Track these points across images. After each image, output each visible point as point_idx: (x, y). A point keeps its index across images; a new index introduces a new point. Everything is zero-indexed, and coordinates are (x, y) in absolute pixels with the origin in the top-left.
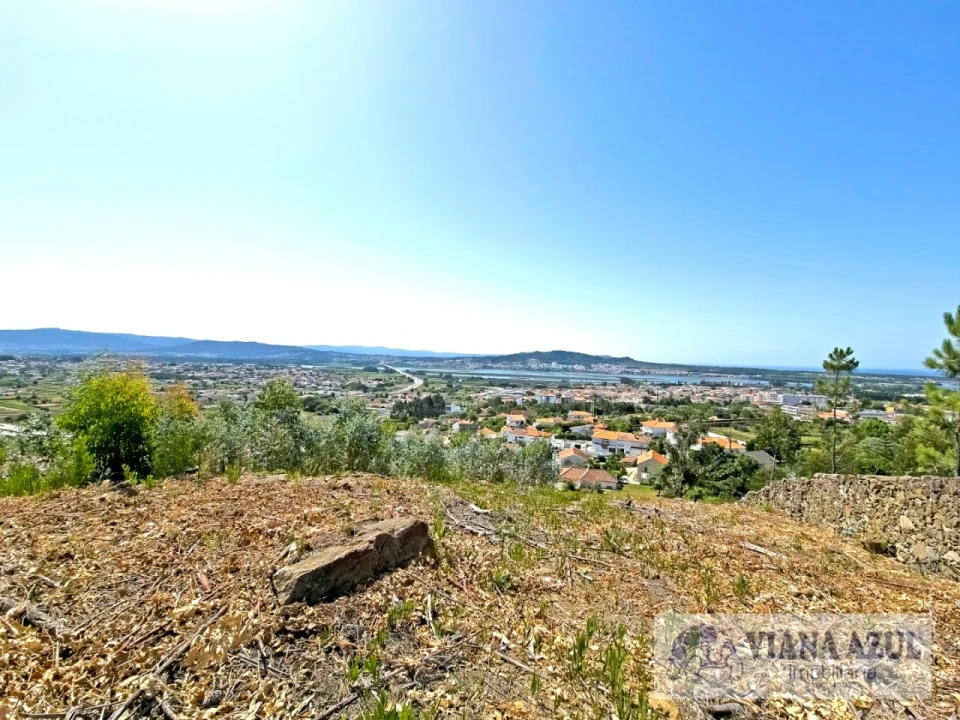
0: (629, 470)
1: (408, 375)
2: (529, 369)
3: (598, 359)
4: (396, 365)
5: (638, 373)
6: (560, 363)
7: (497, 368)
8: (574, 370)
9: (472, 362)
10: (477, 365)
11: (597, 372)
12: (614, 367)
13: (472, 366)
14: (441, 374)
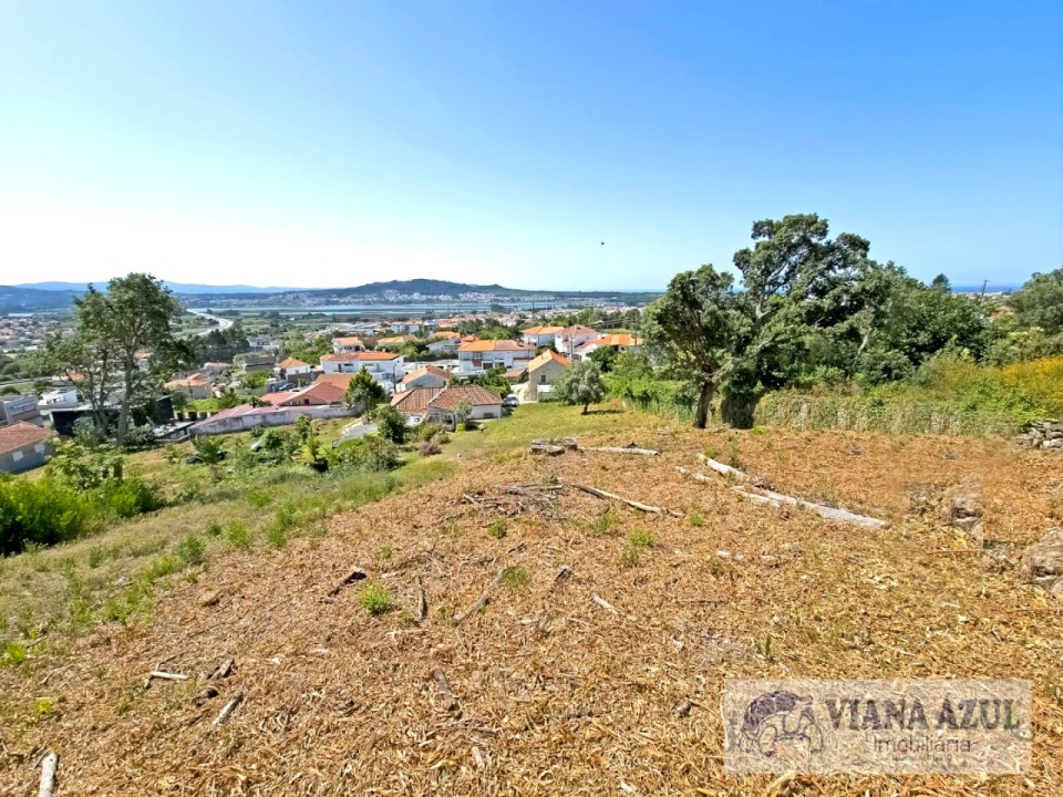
0: (514, 388)
1: (209, 317)
2: (387, 302)
3: (465, 288)
4: (194, 305)
5: (508, 301)
6: (422, 294)
7: (344, 303)
8: (439, 301)
9: (309, 297)
10: (317, 301)
11: (465, 302)
12: (483, 296)
13: (309, 301)
14: (263, 313)
